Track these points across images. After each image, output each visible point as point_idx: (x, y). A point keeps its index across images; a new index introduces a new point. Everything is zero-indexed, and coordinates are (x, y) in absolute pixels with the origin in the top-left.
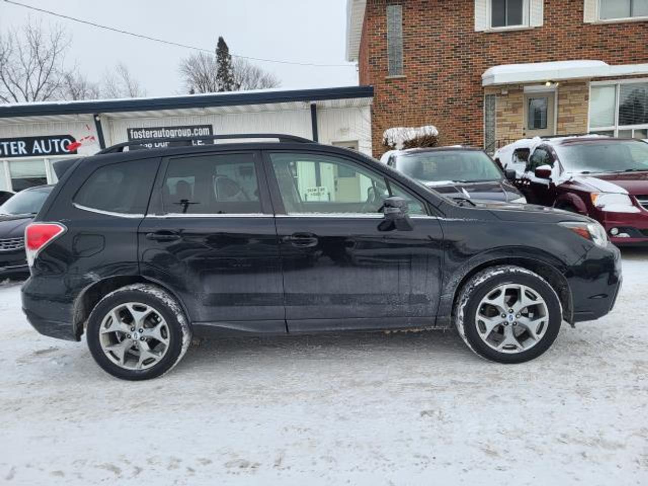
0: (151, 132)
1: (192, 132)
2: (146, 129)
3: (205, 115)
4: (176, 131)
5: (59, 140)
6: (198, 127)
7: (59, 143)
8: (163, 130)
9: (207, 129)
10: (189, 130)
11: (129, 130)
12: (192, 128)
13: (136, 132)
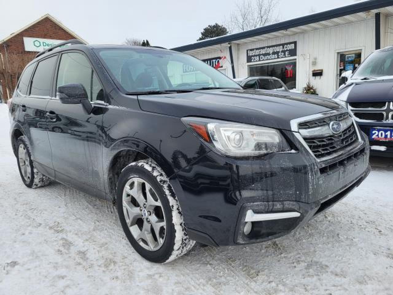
0: (259, 50)
1: (283, 48)
2: (257, 49)
3: (292, 35)
4: (273, 48)
5: (215, 60)
6: (287, 44)
7: (215, 62)
8: (266, 49)
9: (293, 45)
10: (281, 47)
11: (247, 51)
12: (283, 45)
13: (251, 52)
